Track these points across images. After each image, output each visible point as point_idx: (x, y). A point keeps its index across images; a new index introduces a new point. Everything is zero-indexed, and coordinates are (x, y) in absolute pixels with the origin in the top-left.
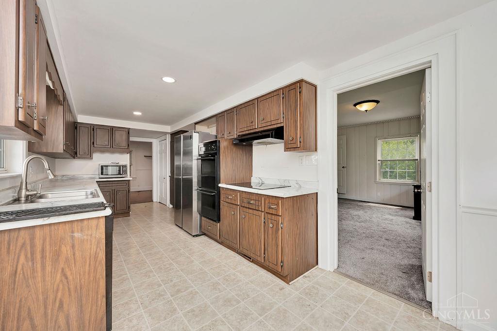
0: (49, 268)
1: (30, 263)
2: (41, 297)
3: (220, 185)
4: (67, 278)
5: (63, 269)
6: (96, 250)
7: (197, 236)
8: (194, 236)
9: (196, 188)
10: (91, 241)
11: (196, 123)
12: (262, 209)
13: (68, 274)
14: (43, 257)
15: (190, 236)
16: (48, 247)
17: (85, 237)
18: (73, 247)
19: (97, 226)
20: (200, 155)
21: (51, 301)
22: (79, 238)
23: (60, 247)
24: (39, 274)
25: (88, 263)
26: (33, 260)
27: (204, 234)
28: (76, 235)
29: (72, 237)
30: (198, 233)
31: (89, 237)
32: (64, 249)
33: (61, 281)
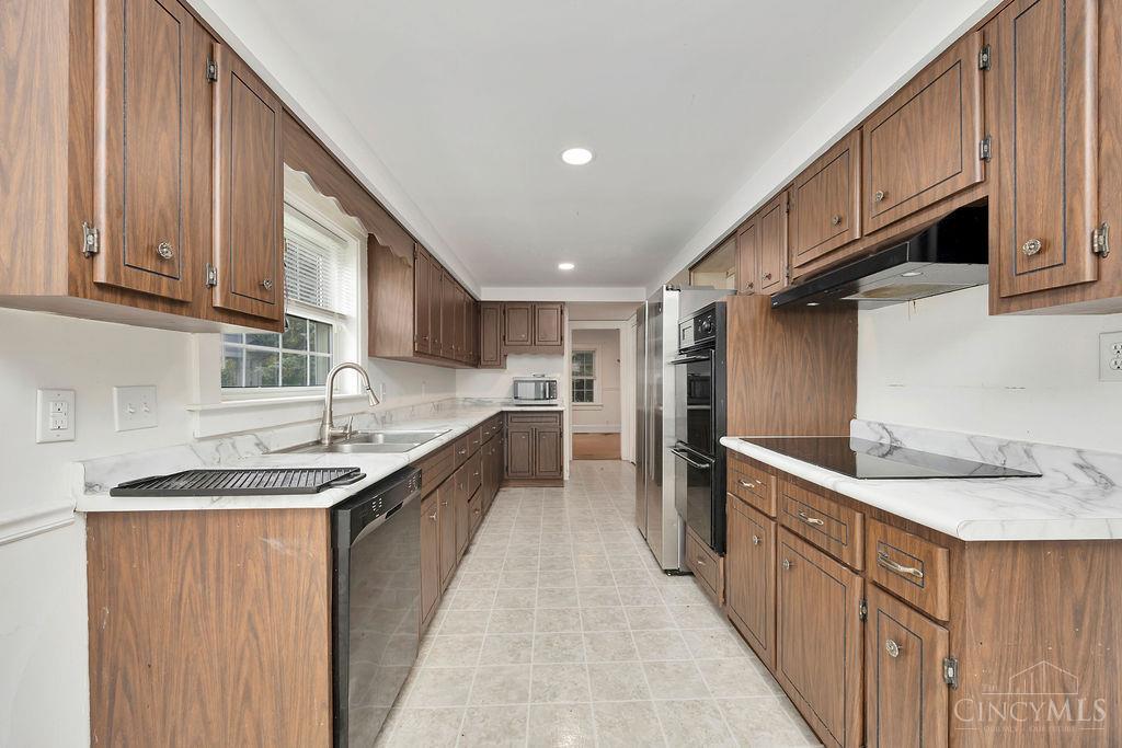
0: (227, 605)
1: (200, 586)
2: (216, 665)
3: (724, 441)
4: (257, 637)
5: (250, 616)
6: (309, 590)
7: (674, 573)
8: (666, 572)
9: (673, 442)
10: (299, 565)
11: (693, 268)
12: (853, 558)
13: (260, 628)
14: (219, 579)
15: (658, 569)
16: (226, 560)
17: (288, 552)
18: (267, 569)
19: (311, 529)
20: (682, 351)
21: (231, 679)
22: (276, 551)
23: (245, 564)
24: (213, 614)
25: (293, 614)
26: (204, 580)
27: (691, 574)
28: (273, 543)
29: (266, 547)
30: (677, 566)
31: (295, 553)
32: (252, 570)
33: (247, 639)
